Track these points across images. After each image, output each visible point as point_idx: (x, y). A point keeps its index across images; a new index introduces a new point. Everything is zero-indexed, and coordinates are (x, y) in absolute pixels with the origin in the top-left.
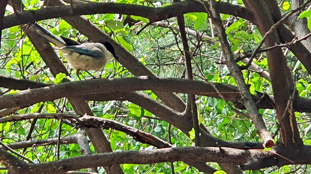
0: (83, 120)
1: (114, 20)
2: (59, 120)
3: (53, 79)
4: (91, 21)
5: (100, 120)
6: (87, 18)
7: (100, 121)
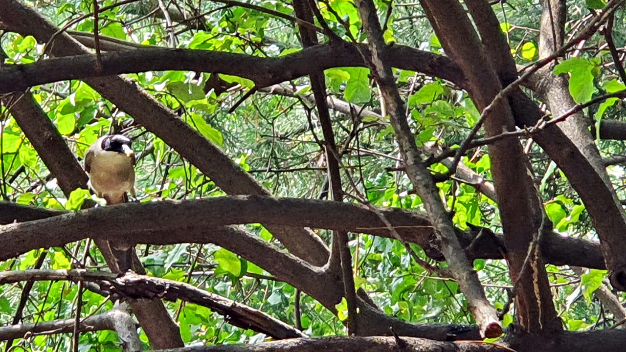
0: (124, 284)
1: (186, 82)
2: (76, 283)
3: (63, 201)
4: (139, 84)
5: (157, 282)
6: (131, 79)
7: (159, 286)
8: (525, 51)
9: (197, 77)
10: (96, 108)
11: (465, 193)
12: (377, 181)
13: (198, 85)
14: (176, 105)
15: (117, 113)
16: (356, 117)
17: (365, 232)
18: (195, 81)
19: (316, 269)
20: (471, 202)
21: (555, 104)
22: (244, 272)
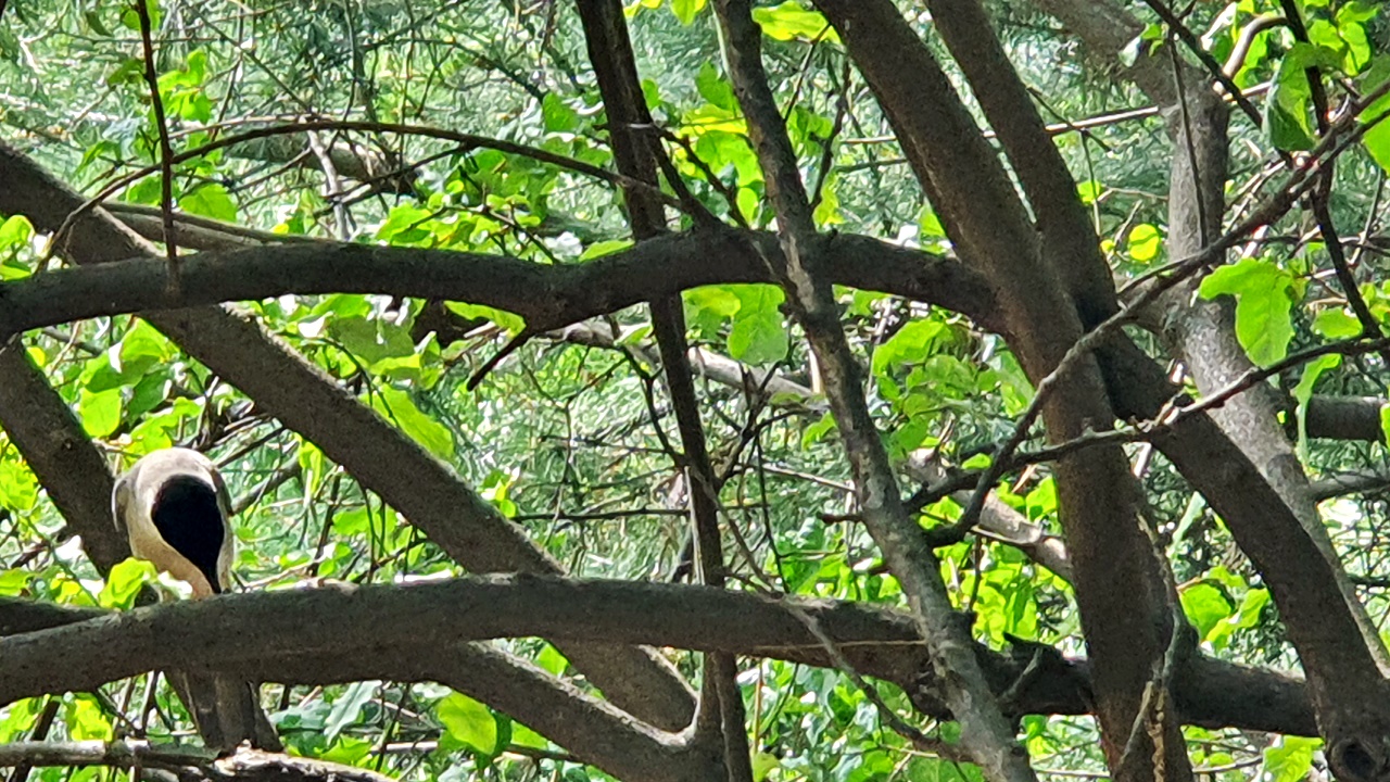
0: (232, 774)
1: (370, 317)
3: (95, 587)
4: (265, 323)
5: (308, 769)
6: (247, 312)
8: (1133, 244)
9: (395, 306)
10: (166, 378)
11: (1001, 564)
12: (802, 536)
13: (398, 323)
14: (349, 369)
15: (216, 387)
16: (755, 394)
17: (776, 656)
18: (393, 314)
19: (665, 738)
20: (1014, 585)
21: (1202, 363)
22: (504, 744)
